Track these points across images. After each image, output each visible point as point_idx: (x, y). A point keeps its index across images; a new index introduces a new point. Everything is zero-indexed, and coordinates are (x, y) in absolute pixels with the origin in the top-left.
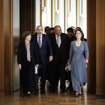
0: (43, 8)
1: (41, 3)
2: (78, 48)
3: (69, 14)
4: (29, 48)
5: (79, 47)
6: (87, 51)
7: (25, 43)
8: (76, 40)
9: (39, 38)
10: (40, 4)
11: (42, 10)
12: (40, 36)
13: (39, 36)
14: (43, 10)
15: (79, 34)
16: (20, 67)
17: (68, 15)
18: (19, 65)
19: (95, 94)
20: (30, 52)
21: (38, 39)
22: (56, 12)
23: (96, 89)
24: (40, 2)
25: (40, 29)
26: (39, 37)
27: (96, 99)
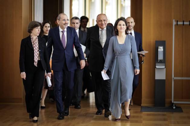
4: (38, 46)
5: (123, 44)
8: (118, 35)
9: (63, 32)
13: (62, 30)
16: (23, 76)
18: (21, 73)
19: (140, 105)
20: (38, 52)
23: (142, 99)
25: (66, 19)
27: (141, 111)
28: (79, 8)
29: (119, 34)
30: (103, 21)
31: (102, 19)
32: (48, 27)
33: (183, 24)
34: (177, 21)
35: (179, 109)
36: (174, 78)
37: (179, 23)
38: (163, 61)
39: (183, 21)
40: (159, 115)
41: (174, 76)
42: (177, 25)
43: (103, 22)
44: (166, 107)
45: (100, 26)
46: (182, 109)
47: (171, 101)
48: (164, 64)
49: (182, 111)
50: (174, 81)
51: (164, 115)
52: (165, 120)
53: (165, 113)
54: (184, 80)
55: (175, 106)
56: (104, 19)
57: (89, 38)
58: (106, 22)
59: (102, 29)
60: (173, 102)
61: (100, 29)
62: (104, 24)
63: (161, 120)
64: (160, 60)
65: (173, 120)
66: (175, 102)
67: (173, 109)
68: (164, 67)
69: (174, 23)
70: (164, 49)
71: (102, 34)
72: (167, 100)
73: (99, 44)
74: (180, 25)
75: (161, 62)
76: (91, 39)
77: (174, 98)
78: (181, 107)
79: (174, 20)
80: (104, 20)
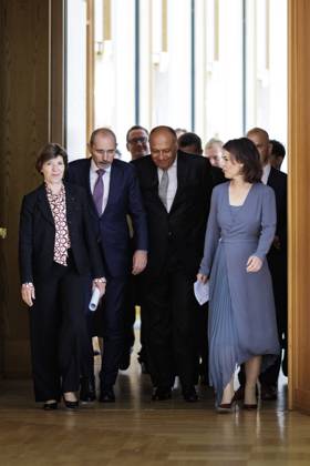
0: (100, 43)
1: (90, 22)
3: (210, 73)
5: (241, 207)
7: (46, 193)
9: (100, 173)
10: (88, 26)
11: (96, 56)
13: (98, 169)
14: (99, 53)
17: (207, 74)
20: (66, 228)
21: (93, 177)
22: (156, 65)
24: (88, 18)
26: (97, 172)
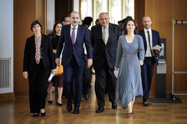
2: (130, 45)
3: (113, 4)
6: (143, 50)
12: (76, 26)
13: (73, 27)
15: (133, 26)
20: (40, 51)
22: (98, 2)
26: (73, 29)
28: (87, 10)
29: (128, 34)
30: (104, 19)
31: (103, 18)
32: (60, 27)
33: (182, 24)
34: (177, 21)
35: (178, 100)
36: (174, 72)
37: (178, 22)
38: (163, 57)
39: (182, 21)
40: (161, 106)
41: (174, 71)
42: (176, 24)
43: (105, 21)
44: (166, 99)
45: (102, 24)
46: (182, 100)
47: (172, 93)
48: (165, 60)
49: (181, 103)
50: (174, 75)
51: (165, 106)
52: (166, 110)
53: (166, 104)
54: (183, 74)
55: (175, 98)
56: (106, 17)
57: (93, 36)
58: (107, 21)
59: (105, 27)
60: (173, 94)
61: (103, 27)
62: (106, 22)
63: (162, 110)
64: (162, 56)
65: (173, 111)
66: (175, 94)
67: (173, 100)
68: (165, 62)
69: (174, 22)
70: (165, 46)
71: (104, 32)
72: (168, 92)
73: (102, 41)
74: (179, 24)
75: (162, 58)
76: (94, 38)
77: (174, 90)
78: (181, 99)
79: (174, 20)
80: (106, 19)
